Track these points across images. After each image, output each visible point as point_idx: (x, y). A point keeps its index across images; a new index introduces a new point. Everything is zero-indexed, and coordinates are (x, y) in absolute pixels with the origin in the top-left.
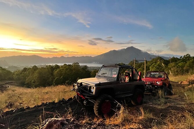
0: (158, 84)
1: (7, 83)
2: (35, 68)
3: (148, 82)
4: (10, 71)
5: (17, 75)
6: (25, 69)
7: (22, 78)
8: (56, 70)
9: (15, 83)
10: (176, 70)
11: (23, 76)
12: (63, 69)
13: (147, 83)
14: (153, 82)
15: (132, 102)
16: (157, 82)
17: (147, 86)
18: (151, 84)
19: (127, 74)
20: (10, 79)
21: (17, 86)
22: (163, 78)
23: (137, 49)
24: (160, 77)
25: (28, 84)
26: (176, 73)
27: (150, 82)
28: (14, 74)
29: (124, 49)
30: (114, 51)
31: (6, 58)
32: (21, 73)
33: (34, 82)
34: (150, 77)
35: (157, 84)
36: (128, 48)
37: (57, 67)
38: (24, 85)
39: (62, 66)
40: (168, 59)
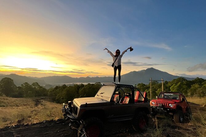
0: (172, 106)
1: (42, 99)
2: (64, 86)
3: (159, 103)
4: (45, 89)
5: (50, 92)
6: (57, 88)
7: (54, 94)
8: (81, 89)
9: (48, 99)
10: (201, 91)
11: (55, 93)
12: (87, 88)
13: (158, 105)
14: (164, 104)
15: (133, 127)
16: (170, 105)
17: (158, 108)
18: (163, 106)
19: (128, 94)
20: (45, 95)
21: (49, 101)
22: (178, 100)
23: (157, 70)
24: (175, 98)
25: (57, 100)
26: (202, 95)
27: (161, 104)
28: (48, 91)
29: (144, 70)
30: (135, 72)
31: (45, 78)
32: (53, 91)
33: (63, 99)
34: (164, 98)
35: (170, 106)
36: (148, 69)
37: (83, 85)
38: (55, 101)
39: (86, 85)
40: (191, 80)
